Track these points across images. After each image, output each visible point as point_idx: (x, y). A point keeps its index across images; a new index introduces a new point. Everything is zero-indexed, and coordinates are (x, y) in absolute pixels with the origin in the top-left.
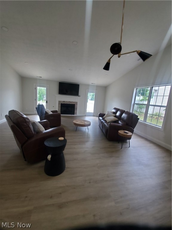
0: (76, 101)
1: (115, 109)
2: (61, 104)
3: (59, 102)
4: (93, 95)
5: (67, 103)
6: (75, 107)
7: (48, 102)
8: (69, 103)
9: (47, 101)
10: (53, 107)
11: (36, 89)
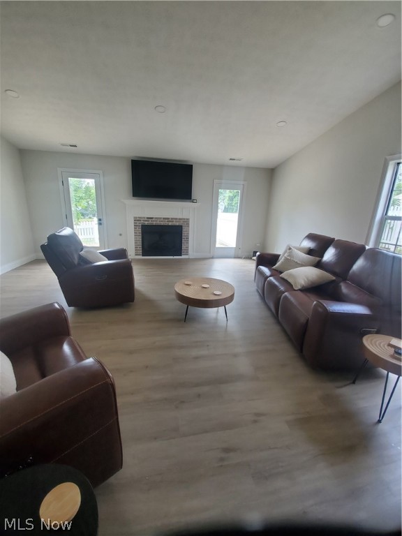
0: (184, 216)
1: (311, 237)
2: (142, 226)
3: (136, 220)
4: (231, 199)
5: (158, 223)
6: (184, 234)
7: (104, 221)
8: (166, 223)
9: (100, 220)
10: (121, 235)
11: (65, 184)
